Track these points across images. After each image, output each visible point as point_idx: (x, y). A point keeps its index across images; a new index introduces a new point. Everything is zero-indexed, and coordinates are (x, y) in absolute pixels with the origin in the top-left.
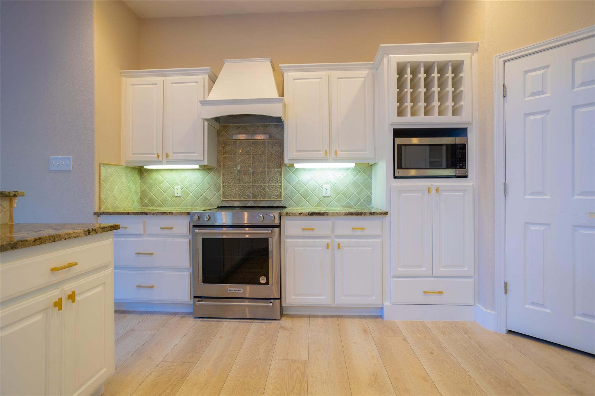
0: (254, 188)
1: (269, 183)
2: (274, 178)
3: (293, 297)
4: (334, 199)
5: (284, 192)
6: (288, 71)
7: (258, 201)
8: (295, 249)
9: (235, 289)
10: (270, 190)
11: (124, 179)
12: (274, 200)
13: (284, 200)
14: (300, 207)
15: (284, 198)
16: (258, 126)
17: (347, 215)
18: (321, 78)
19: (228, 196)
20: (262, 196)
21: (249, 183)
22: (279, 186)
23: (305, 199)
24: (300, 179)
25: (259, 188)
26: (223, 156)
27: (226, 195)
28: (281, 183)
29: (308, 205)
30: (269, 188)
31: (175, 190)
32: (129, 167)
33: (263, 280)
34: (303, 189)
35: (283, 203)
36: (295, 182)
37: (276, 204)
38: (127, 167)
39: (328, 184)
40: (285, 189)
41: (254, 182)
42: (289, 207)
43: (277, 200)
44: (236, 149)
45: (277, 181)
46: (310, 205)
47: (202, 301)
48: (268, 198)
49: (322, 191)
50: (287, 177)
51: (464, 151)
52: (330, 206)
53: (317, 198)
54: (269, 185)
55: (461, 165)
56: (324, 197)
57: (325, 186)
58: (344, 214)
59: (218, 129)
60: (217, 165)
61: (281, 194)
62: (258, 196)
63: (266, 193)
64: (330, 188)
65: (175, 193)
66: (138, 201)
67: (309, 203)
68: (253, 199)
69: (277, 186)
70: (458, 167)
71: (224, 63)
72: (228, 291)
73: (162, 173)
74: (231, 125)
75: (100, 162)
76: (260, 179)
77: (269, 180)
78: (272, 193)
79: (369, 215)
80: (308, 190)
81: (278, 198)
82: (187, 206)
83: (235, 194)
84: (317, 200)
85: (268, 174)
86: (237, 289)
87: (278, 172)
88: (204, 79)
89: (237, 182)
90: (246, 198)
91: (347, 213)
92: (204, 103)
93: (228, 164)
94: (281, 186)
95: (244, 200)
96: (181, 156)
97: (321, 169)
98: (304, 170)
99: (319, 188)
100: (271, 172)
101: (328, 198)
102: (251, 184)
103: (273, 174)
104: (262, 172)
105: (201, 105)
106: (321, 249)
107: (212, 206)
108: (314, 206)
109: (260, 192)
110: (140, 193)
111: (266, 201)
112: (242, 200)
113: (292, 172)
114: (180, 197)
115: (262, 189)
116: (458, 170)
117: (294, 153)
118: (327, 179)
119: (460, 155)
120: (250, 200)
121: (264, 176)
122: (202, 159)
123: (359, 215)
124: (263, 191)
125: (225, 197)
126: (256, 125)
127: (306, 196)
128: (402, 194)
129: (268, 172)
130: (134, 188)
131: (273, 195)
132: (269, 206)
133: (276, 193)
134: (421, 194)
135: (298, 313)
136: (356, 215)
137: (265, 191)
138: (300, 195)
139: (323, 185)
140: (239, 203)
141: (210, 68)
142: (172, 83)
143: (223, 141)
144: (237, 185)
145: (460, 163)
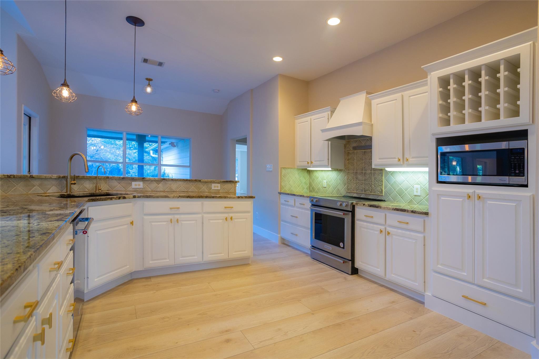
0: (365, 185)
1: (375, 181)
2: (377, 178)
3: (360, 263)
4: (424, 198)
5: (385, 189)
6: (374, 99)
7: (367, 194)
8: (362, 229)
9: (328, 247)
10: (375, 187)
11: (297, 176)
12: (378, 195)
13: (384, 195)
14: (397, 202)
15: (384, 194)
16: (368, 140)
17: (394, 210)
18: (396, 100)
19: (350, 189)
20: (370, 191)
21: (362, 181)
22: (381, 185)
23: (400, 196)
24: (396, 179)
25: (368, 185)
26: (347, 162)
27: (349, 188)
28: (382, 182)
29: (403, 201)
30: (374, 185)
31: (324, 183)
32: (300, 169)
33: (341, 244)
34: (399, 188)
35: (384, 197)
36: (393, 182)
37: (379, 198)
38: (298, 169)
39: (418, 185)
40: (385, 188)
41: (365, 180)
42: (388, 201)
43: (380, 195)
44: (354, 157)
45: (379, 181)
46: (404, 201)
47: (314, 249)
48: (373, 193)
49: (414, 190)
50: (387, 178)
51: (522, 156)
52: (420, 204)
53: (409, 196)
54: (374, 183)
55: (517, 172)
56: (415, 196)
57: (416, 186)
58: (392, 209)
59: (345, 143)
60: (344, 168)
61: (382, 190)
62: (367, 191)
63: (372, 189)
64: (421, 189)
65: (324, 185)
66: (307, 189)
67: (403, 199)
68: (364, 192)
69: (380, 184)
70: (513, 174)
71: (340, 101)
72: (325, 247)
73: (318, 172)
74: (352, 140)
75: (281, 167)
76: (368, 179)
77: (375, 179)
78: (376, 189)
79: (411, 213)
80: (403, 188)
81: (380, 193)
82: (329, 194)
83: (354, 188)
84: (410, 198)
85: (374, 175)
86: (329, 247)
87: (380, 173)
88: (328, 114)
89: (355, 180)
90: (360, 192)
91: (394, 209)
92: (323, 131)
93: (350, 167)
94: (382, 184)
95: (359, 192)
96: (318, 163)
97: (413, 172)
98: (400, 172)
99: (412, 188)
100: (375, 174)
101: (419, 197)
102: (363, 182)
103: (377, 175)
104: (370, 174)
105: (322, 132)
106: (377, 233)
107: (342, 195)
108: (407, 203)
109: (369, 188)
110: (309, 184)
111: (372, 194)
112: (358, 192)
113: (390, 174)
114: (326, 187)
115: (369, 186)
116: (511, 178)
117: (378, 160)
118: (418, 180)
119: (516, 161)
120: (362, 193)
121: (371, 176)
122: (327, 165)
123: (403, 211)
124: (370, 187)
125: (348, 189)
126: (366, 139)
127: (401, 193)
128: (442, 198)
129: (374, 173)
130: (304, 181)
131: (377, 191)
132: (374, 198)
133: (379, 189)
134: (462, 200)
135: (367, 277)
136: (401, 211)
137: (372, 188)
138: (396, 192)
139: (414, 186)
140: (356, 194)
141: (330, 107)
142: (314, 120)
143: (347, 151)
144: (355, 182)
145: (515, 170)
